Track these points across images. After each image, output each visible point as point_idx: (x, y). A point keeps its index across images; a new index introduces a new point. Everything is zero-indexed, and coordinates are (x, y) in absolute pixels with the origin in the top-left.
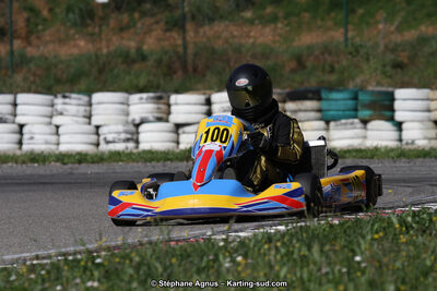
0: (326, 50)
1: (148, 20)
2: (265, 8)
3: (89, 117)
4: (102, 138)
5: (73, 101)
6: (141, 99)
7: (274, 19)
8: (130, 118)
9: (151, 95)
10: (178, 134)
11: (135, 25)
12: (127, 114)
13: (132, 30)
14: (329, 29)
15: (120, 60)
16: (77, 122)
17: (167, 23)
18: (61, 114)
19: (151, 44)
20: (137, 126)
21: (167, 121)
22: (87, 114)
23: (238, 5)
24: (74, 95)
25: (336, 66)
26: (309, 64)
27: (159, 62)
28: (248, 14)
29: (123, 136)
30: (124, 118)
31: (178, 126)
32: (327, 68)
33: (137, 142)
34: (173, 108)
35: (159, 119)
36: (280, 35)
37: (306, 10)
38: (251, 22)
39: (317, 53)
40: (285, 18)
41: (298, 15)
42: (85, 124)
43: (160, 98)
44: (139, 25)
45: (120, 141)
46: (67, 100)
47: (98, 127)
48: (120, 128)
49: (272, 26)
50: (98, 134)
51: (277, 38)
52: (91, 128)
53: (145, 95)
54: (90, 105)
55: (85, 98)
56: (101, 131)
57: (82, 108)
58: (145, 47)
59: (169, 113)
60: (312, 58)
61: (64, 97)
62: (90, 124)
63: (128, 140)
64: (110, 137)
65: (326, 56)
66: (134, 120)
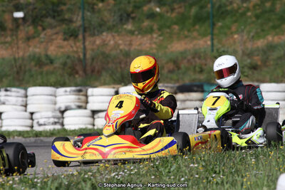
0: (196, 54)
1: (49, 32)
2: (143, 22)
3: (26, 106)
4: (35, 122)
5: (13, 94)
6: (66, 91)
7: (151, 31)
8: (57, 106)
9: (74, 88)
10: (94, 119)
11: (38, 36)
12: (55, 104)
13: (37, 39)
14: (195, 38)
15: (33, 63)
16: (16, 110)
17: (65, 33)
18: (4, 103)
19: (52, 50)
20: (63, 112)
21: (86, 108)
22: (24, 104)
23: (121, 20)
24: (13, 89)
25: (204, 67)
26: (182, 66)
27: (65, 64)
28: (129, 27)
29: (52, 120)
30: (52, 106)
31: (94, 112)
32: (198, 69)
33: (62, 124)
34: (90, 99)
35: (80, 107)
36: (155, 43)
37: (176, 23)
38: (132, 33)
39: (189, 57)
40: (159, 30)
41: (169, 27)
42: (22, 111)
43: (80, 91)
44: (42, 36)
45: (49, 124)
46: (8, 93)
47: (32, 114)
48: (50, 114)
49: (149, 36)
50: (32, 119)
51: (154, 46)
52: (27, 115)
53: (68, 89)
54: (26, 96)
55: (22, 92)
56: (34, 116)
57: (21, 99)
58: (49, 53)
59: (87, 102)
60: (185, 61)
61: (6, 90)
62: (26, 111)
63: (55, 123)
64: (42, 121)
65: (197, 59)
66: (60, 108)
